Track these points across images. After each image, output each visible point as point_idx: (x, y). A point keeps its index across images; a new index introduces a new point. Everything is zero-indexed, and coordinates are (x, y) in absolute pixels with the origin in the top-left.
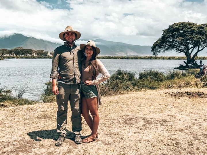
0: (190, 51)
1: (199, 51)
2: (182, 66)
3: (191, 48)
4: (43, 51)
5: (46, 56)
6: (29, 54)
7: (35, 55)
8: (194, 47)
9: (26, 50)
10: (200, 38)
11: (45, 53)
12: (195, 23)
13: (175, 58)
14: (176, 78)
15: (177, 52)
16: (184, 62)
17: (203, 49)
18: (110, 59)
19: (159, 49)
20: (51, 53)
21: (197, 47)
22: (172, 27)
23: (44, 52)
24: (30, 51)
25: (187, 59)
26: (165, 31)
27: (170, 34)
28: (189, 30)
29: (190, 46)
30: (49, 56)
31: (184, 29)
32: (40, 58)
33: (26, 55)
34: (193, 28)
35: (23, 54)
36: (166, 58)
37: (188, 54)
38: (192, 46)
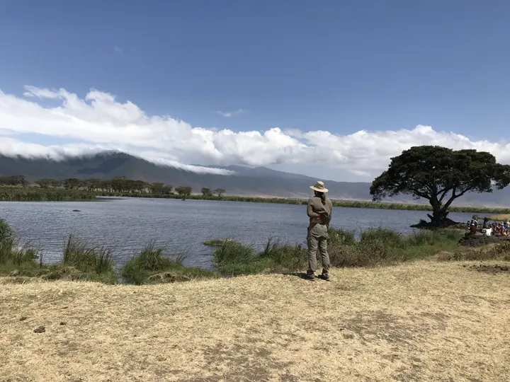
0: (439, 197)
1: (454, 196)
2: (425, 222)
3: (440, 192)
4: (163, 184)
5: (168, 193)
6: (138, 189)
7: (147, 191)
8: (446, 190)
9: (133, 182)
10: (459, 174)
11: (166, 188)
12: (450, 148)
13: (401, 206)
14: (427, 243)
15: (415, 198)
16: (428, 215)
17: (462, 194)
18: (283, 203)
19: (384, 191)
20: (177, 190)
21: (452, 190)
22: (409, 154)
23: (164, 186)
24: (139, 185)
25: (434, 210)
26: (394, 160)
27: (405, 166)
28: (439, 160)
29: (440, 188)
30: (173, 194)
31: (430, 158)
32: (158, 197)
33: (133, 192)
34: (445, 158)
35: (127, 188)
36: (385, 206)
37: (434, 202)
38: (443, 188)
